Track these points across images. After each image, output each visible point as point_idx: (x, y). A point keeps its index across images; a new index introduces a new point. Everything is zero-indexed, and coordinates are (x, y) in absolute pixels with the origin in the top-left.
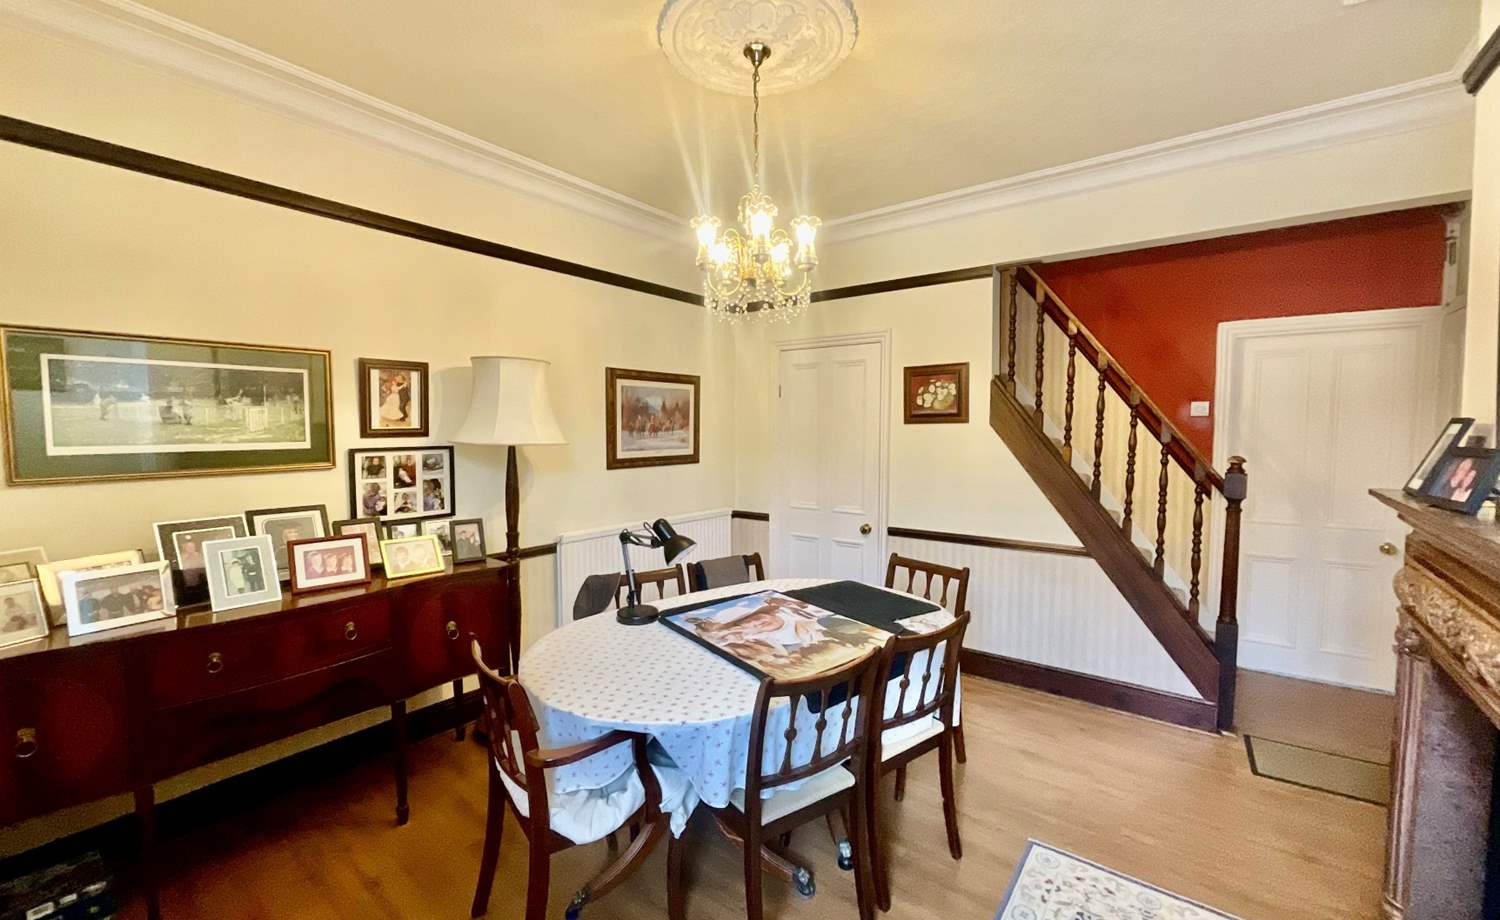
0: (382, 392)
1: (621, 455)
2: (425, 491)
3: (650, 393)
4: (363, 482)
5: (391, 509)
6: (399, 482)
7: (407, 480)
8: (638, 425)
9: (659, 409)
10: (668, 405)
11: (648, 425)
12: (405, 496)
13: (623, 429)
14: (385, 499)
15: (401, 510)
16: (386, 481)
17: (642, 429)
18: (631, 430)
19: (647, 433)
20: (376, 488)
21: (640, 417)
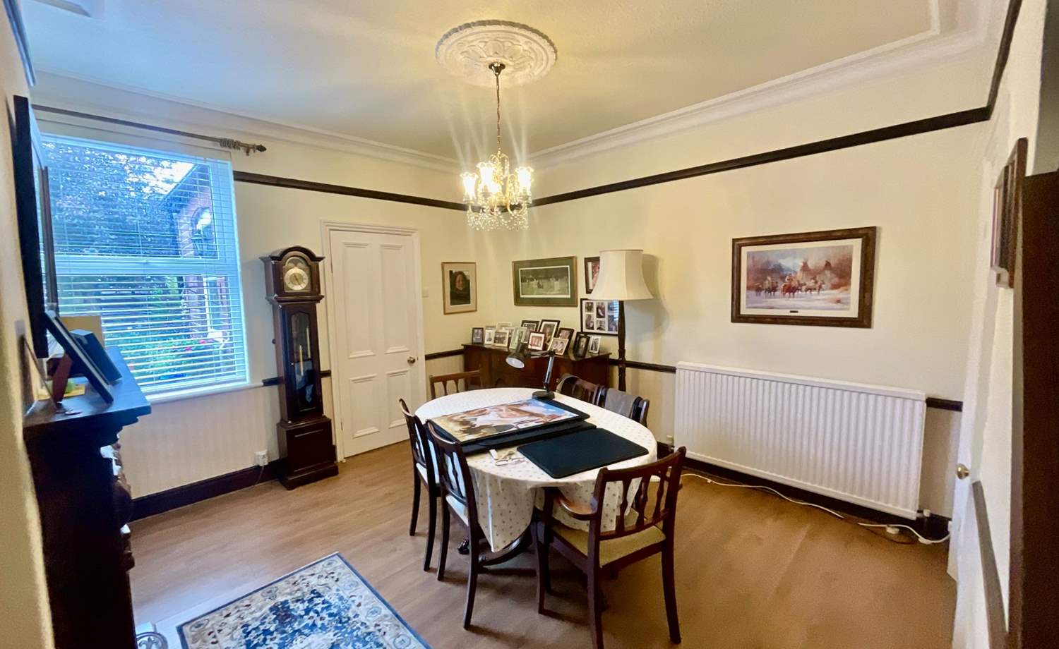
0: (593, 272)
1: (744, 311)
2: (609, 321)
3: (784, 255)
4: (585, 313)
5: (595, 328)
6: (599, 316)
7: (601, 314)
8: (767, 284)
9: (798, 270)
10: (810, 265)
11: (781, 286)
12: (601, 322)
13: (749, 288)
14: (593, 322)
15: (599, 328)
16: (594, 314)
17: (773, 289)
18: (758, 290)
19: (778, 293)
20: (590, 317)
21: (769, 278)
